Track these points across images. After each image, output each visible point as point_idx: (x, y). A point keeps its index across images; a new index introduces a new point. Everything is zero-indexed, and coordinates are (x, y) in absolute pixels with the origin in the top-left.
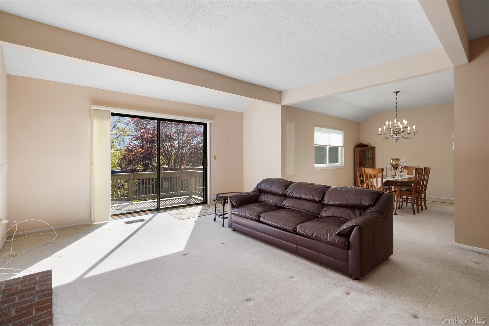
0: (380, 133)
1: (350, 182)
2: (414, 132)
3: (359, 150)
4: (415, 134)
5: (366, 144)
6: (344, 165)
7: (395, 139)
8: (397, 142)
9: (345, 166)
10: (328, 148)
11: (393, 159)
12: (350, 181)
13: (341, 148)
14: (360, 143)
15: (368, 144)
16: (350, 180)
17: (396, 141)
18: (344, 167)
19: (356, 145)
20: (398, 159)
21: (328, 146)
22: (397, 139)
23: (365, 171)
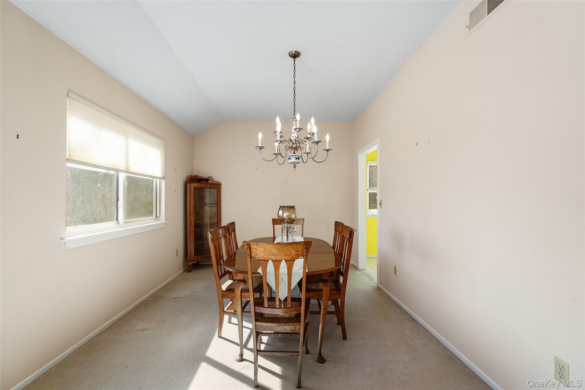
0: (260, 145)
1: (177, 255)
2: (327, 148)
3: (195, 188)
4: (329, 151)
5: (206, 176)
6: (166, 220)
7: (293, 160)
8: (295, 167)
9: (167, 222)
10: (122, 177)
11: (284, 207)
12: (177, 253)
13: (158, 180)
14: (195, 175)
15: (209, 177)
16: (177, 250)
17: (293, 166)
18: (164, 226)
19: (188, 178)
20: (293, 207)
21: (122, 171)
22: (298, 161)
23: (253, 250)
